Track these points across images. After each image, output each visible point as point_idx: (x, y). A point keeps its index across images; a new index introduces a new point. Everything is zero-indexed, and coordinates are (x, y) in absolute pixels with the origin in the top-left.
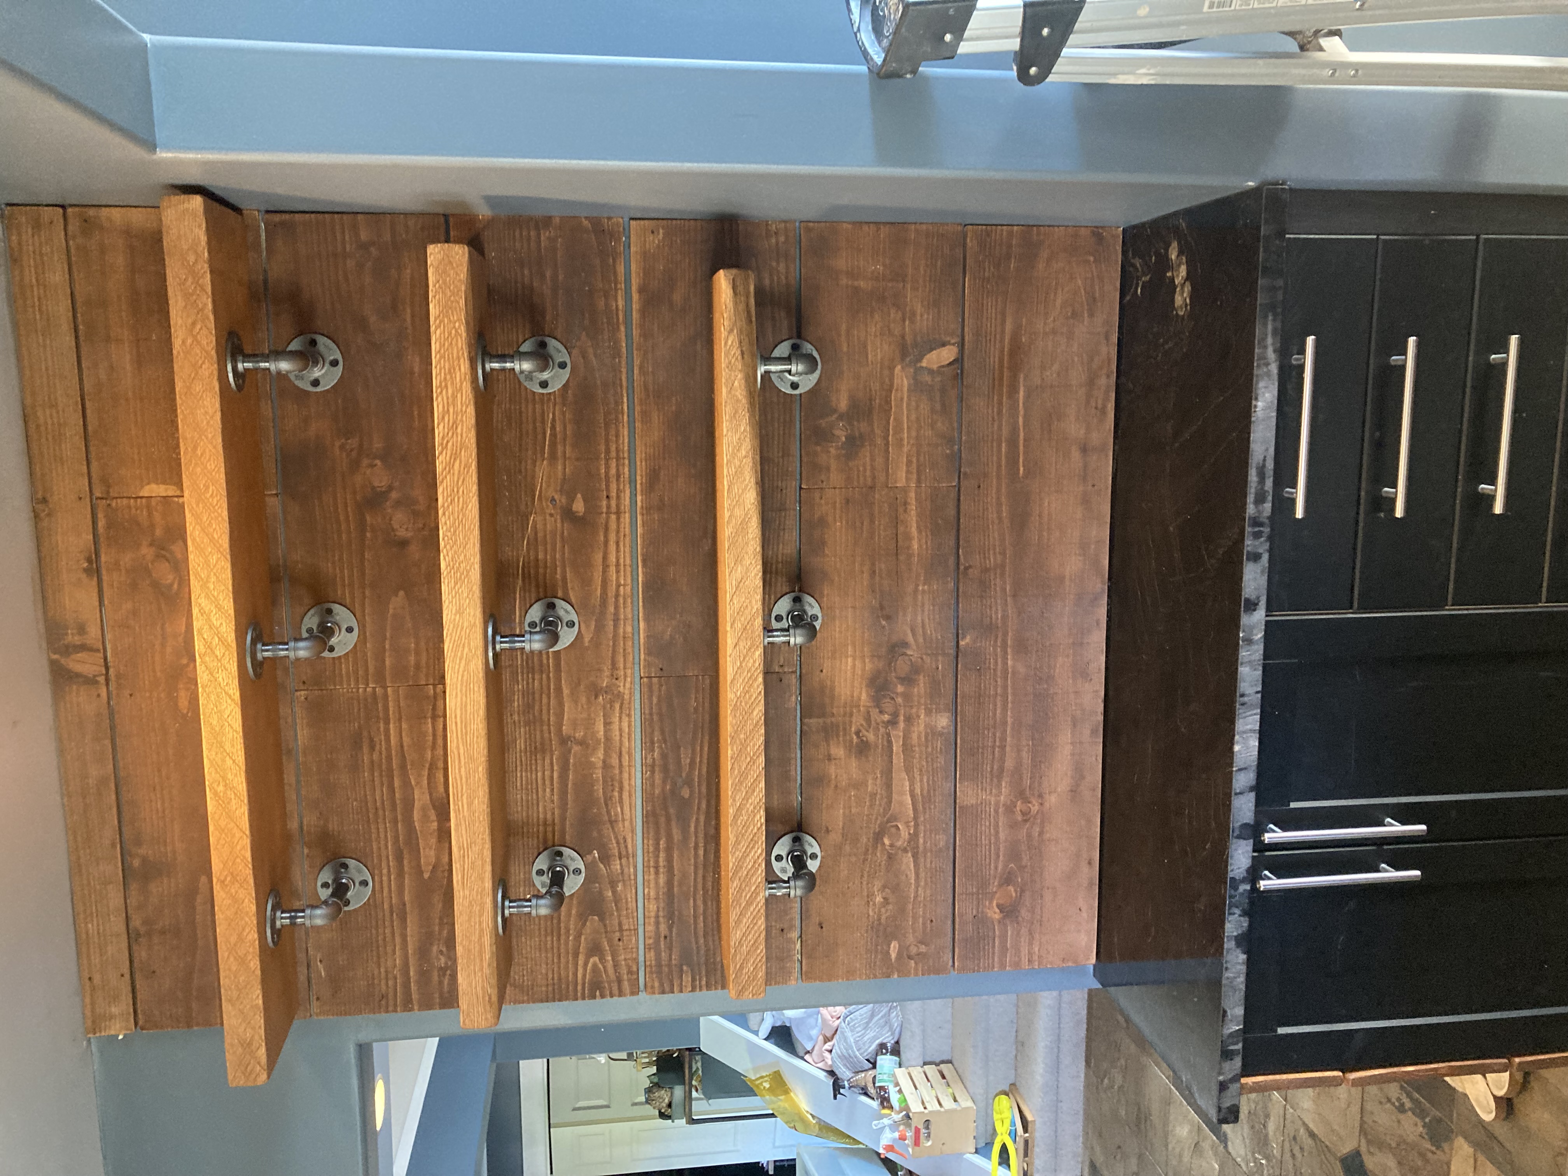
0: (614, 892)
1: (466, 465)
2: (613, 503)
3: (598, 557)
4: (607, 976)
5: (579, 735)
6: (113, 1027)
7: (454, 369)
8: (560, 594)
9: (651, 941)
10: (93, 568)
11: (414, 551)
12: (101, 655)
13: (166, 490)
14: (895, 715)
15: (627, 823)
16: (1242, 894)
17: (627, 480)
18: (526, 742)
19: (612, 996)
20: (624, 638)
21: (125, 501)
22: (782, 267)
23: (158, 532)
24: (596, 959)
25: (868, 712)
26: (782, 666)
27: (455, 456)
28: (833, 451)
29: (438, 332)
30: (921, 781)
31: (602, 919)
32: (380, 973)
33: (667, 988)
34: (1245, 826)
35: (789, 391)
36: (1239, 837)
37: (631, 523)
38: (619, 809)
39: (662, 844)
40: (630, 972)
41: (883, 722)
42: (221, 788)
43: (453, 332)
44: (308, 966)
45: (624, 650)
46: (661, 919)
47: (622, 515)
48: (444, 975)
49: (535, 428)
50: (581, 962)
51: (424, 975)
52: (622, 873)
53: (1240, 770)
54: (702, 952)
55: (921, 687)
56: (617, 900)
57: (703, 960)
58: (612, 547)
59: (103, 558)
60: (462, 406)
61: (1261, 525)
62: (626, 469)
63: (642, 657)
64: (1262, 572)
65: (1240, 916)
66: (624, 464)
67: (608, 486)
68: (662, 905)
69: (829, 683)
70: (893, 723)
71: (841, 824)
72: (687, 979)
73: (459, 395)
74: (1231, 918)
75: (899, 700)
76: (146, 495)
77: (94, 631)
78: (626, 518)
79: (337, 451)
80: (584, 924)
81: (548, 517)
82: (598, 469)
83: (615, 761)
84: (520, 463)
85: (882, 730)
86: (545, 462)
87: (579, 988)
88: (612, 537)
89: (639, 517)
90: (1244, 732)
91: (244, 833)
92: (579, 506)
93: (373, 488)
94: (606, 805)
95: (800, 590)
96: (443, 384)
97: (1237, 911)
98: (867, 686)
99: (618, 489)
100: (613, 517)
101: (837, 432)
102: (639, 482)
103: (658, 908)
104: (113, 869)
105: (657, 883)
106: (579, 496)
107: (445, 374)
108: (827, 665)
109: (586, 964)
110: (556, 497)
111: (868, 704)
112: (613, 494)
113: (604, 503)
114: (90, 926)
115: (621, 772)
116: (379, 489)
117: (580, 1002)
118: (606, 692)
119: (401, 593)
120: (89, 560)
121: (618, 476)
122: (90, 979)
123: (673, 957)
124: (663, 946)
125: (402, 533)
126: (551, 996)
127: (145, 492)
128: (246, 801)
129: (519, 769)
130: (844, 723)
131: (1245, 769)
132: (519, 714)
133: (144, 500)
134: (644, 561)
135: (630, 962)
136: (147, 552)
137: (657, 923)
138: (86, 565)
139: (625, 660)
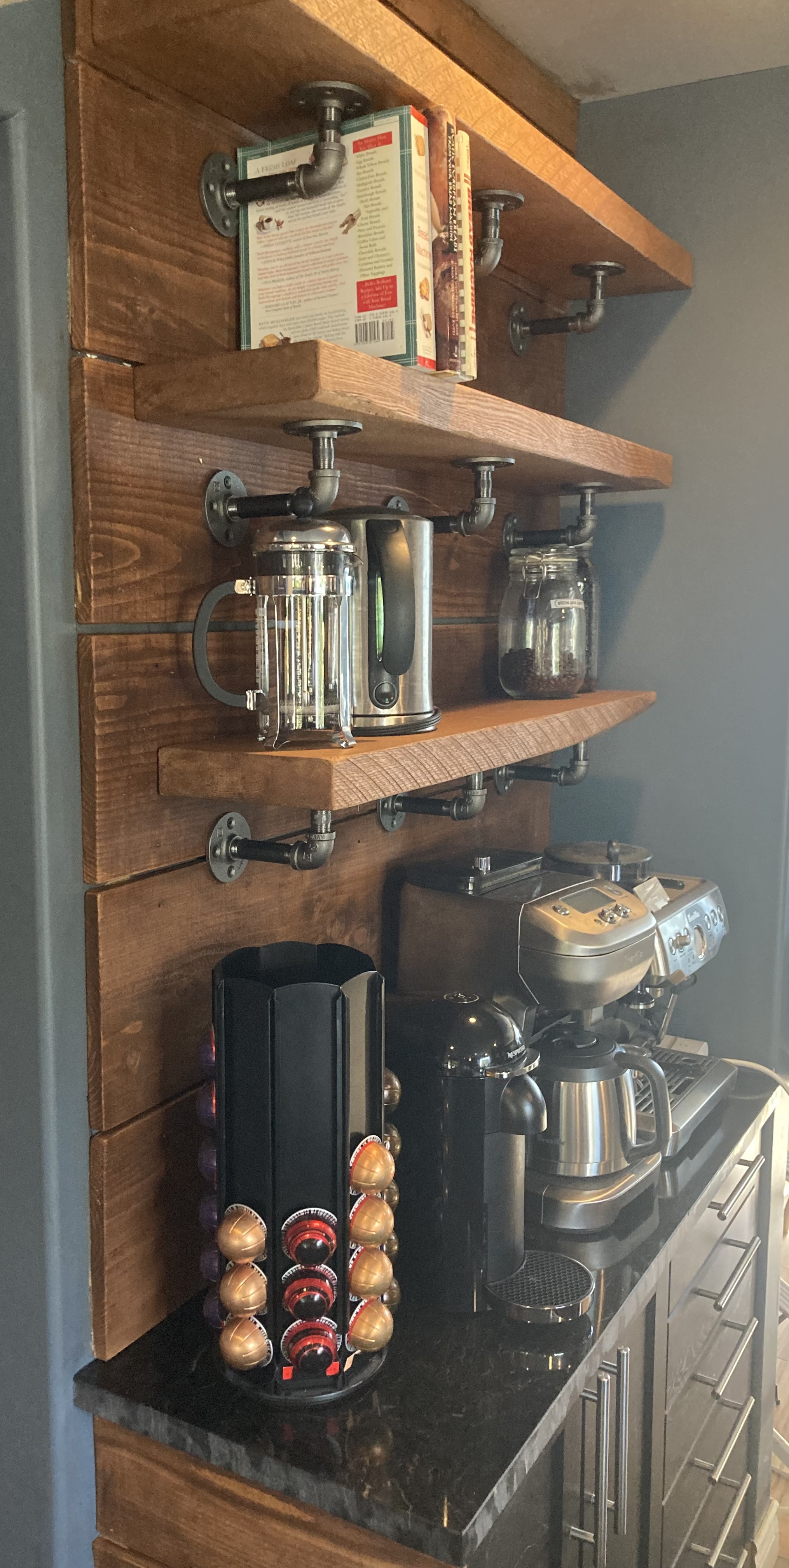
2: (453, 600)
4: (119, 572)
17: (462, 614)
24: (137, 557)
50: (134, 530)
51: (127, 274)
66: (468, 611)
68: (190, 659)
69: (351, 851)
80: (173, 540)
92: (454, 565)
98: (349, 899)
99: (459, 605)
103: (186, 653)
106: (459, 565)
108: (363, 846)
109: (131, 537)
111: (338, 904)
112: (457, 600)
121: (464, 606)
124: (148, 661)
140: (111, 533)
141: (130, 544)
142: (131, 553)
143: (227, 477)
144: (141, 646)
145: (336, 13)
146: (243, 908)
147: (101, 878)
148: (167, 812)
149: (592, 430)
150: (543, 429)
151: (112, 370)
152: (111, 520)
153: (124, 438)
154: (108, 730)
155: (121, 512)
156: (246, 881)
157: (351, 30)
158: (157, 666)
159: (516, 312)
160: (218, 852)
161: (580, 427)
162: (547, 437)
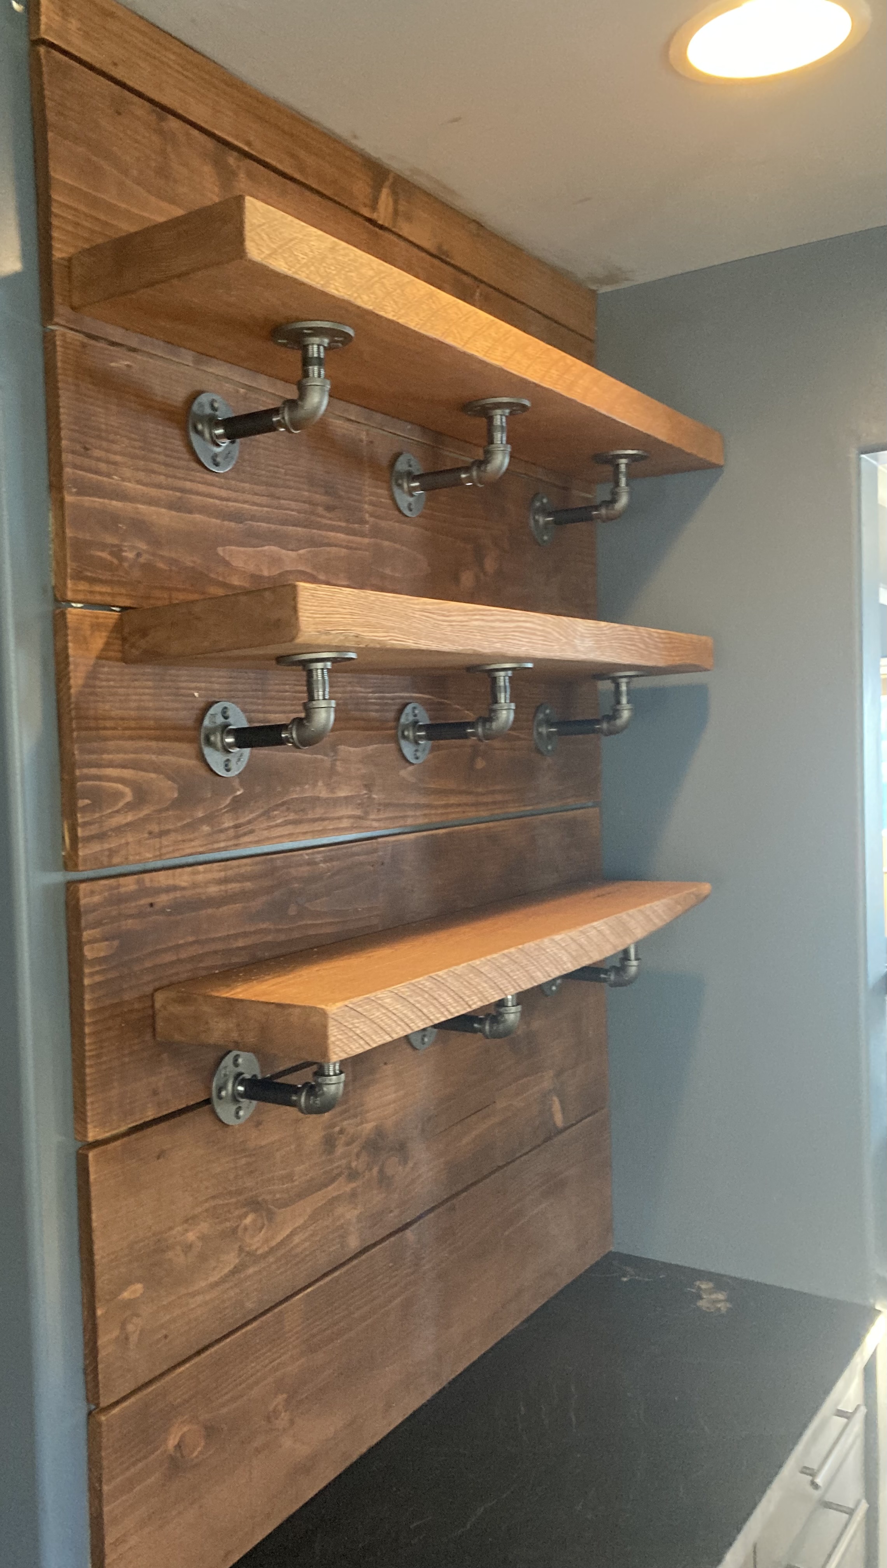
3: (453, 785)
4: (111, 816)
5: (339, 767)
9: (148, 883)
15: (266, 833)
24: (129, 798)
25: (357, 1138)
31: (176, 804)
32: (115, 453)
38: (279, 821)
39: (248, 885)
40: (112, 852)
46: (172, 895)
48: (110, 554)
50: (125, 772)
51: (111, 522)
52: (221, 831)
54: (134, 968)
56: (193, 826)
58: (457, 799)
59: (447, 268)
62: (498, 811)
63: (391, 838)
66: (502, 808)
67: (489, 792)
68: (188, 893)
69: (378, 1076)
75: (367, 1175)
77: (404, 229)
78: (472, 813)
80: (168, 777)
82: (497, 783)
83: (319, 812)
85: (344, 1163)
87: (94, 771)
88: (463, 799)
89: (474, 827)
92: (480, 763)
94: (283, 804)
98: (376, 1127)
99: (489, 803)
100: (474, 800)
103: (184, 889)
105: (207, 883)
106: (485, 763)
108: (390, 1068)
109: (123, 781)
113: (482, 789)
120: (446, 254)
124: (142, 902)
130: (350, 1110)
134: (449, 835)
135: (123, 852)
140: (99, 778)
141: (120, 786)
142: (122, 795)
143: (226, 708)
144: (133, 887)
145: (305, 264)
146: (255, 1149)
147: (93, 1134)
148: (165, 1056)
149: (616, 625)
150: (558, 633)
151: (97, 618)
152: (99, 766)
153: (112, 683)
154: (98, 978)
155: (111, 756)
156: (256, 1122)
157: (322, 277)
158: (151, 905)
159: (538, 504)
160: (223, 1093)
161: (603, 624)
162: (564, 640)
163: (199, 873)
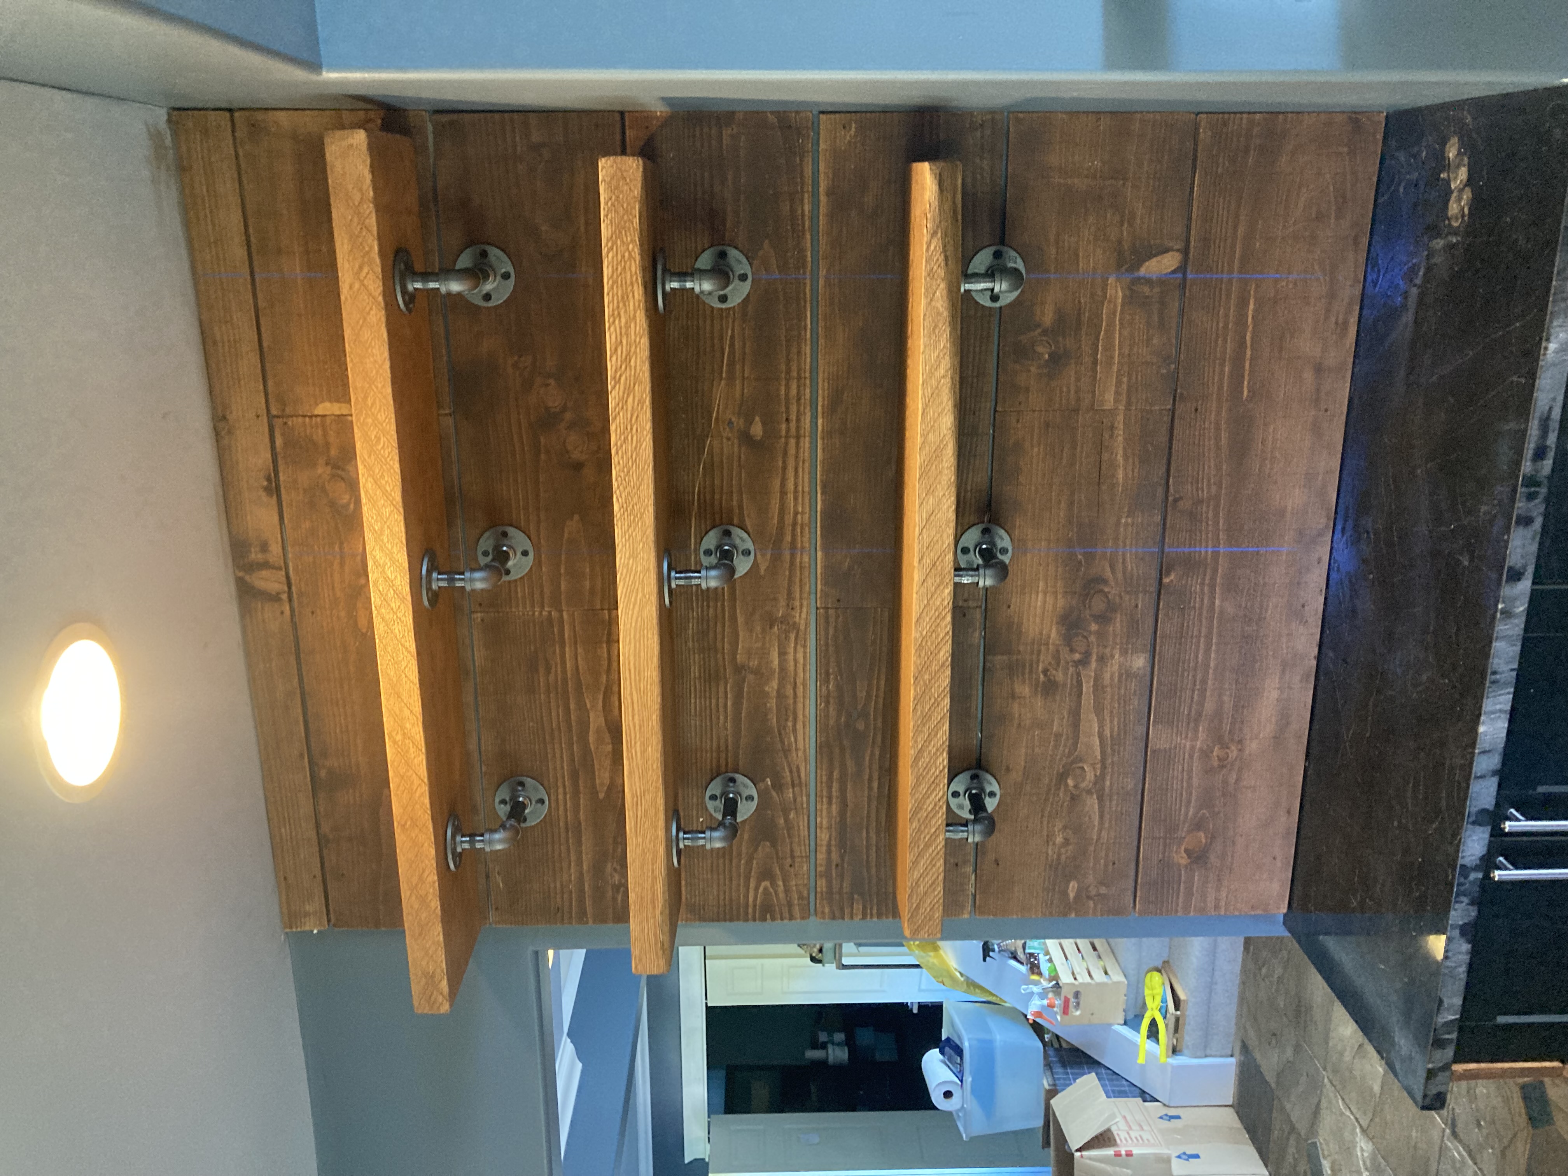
0: (787, 820)
1: (639, 401)
2: (793, 425)
3: (777, 483)
4: (778, 898)
5: (754, 663)
6: (308, 924)
7: (628, 297)
8: (736, 521)
9: (823, 869)
10: (273, 487)
11: (589, 473)
12: (283, 573)
13: (340, 408)
14: (1087, 654)
15: (800, 754)
16: (1473, 883)
17: (808, 402)
18: (700, 670)
19: (782, 919)
20: (801, 567)
21: (300, 420)
22: (986, 164)
23: (333, 452)
24: (767, 883)
25: (1058, 651)
26: (966, 601)
27: (629, 390)
28: (1033, 369)
29: (610, 255)
30: (1111, 721)
31: (774, 845)
32: (555, 887)
33: (837, 914)
34: (1483, 811)
35: (988, 303)
36: (1474, 823)
37: (810, 448)
38: (792, 739)
39: (836, 774)
40: (801, 897)
41: (1074, 661)
42: (399, 737)
43: (627, 254)
44: (487, 877)
45: (801, 580)
46: (833, 848)
47: (802, 439)
48: (618, 891)
49: (713, 346)
50: (752, 885)
51: (599, 892)
52: (795, 801)
53: (1484, 752)
54: (874, 881)
55: (1118, 625)
56: (789, 826)
57: (874, 889)
58: (791, 474)
59: (282, 478)
60: (636, 337)
61: (1538, 484)
62: (808, 391)
63: (819, 587)
64: (1533, 538)
65: (1468, 904)
66: (805, 385)
67: (787, 408)
68: (834, 834)
69: (1016, 620)
70: (1084, 662)
71: (1023, 763)
72: (858, 907)
73: (633, 325)
74: (1457, 906)
75: (1092, 639)
76: (320, 413)
77: (275, 549)
78: (806, 443)
79: (510, 370)
80: (756, 850)
81: (725, 440)
82: (778, 390)
83: (789, 692)
84: (697, 382)
85: (1071, 670)
86: (723, 382)
87: (750, 910)
88: (791, 463)
89: (819, 442)
90: (1493, 713)
91: (423, 781)
92: (757, 430)
93: (547, 409)
94: (780, 734)
95: (990, 522)
96: (616, 313)
97: (1466, 900)
98: (1058, 623)
99: (798, 411)
100: (792, 441)
101: (1040, 349)
102: (820, 404)
103: (830, 837)
104: (302, 778)
105: (829, 812)
106: (757, 418)
107: (618, 303)
108: (1015, 600)
109: (757, 889)
110: (733, 419)
111: (1057, 642)
112: (793, 417)
113: (784, 426)
114: (283, 830)
115: (795, 703)
116: (553, 410)
117: (751, 923)
118: (782, 622)
119: (576, 517)
120: (269, 479)
121: (799, 399)
122: (285, 878)
123: (845, 885)
124: (834, 875)
125: (576, 456)
126: (721, 916)
127: (319, 410)
128: (424, 750)
129: (693, 696)
130: (1032, 660)
131: (1489, 751)
132: (693, 641)
133: (319, 419)
134: (824, 487)
135: (801, 887)
136: (323, 471)
137: (829, 852)
138: (265, 483)
139: (801, 591)
140: (755, 906)
141: (761, 890)
142: (766, 889)
144: (824, 881)
146: (1024, 774)
155: (742, 897)
156: (1006, 772)
158: (837, 866)
163: (821, 823)
